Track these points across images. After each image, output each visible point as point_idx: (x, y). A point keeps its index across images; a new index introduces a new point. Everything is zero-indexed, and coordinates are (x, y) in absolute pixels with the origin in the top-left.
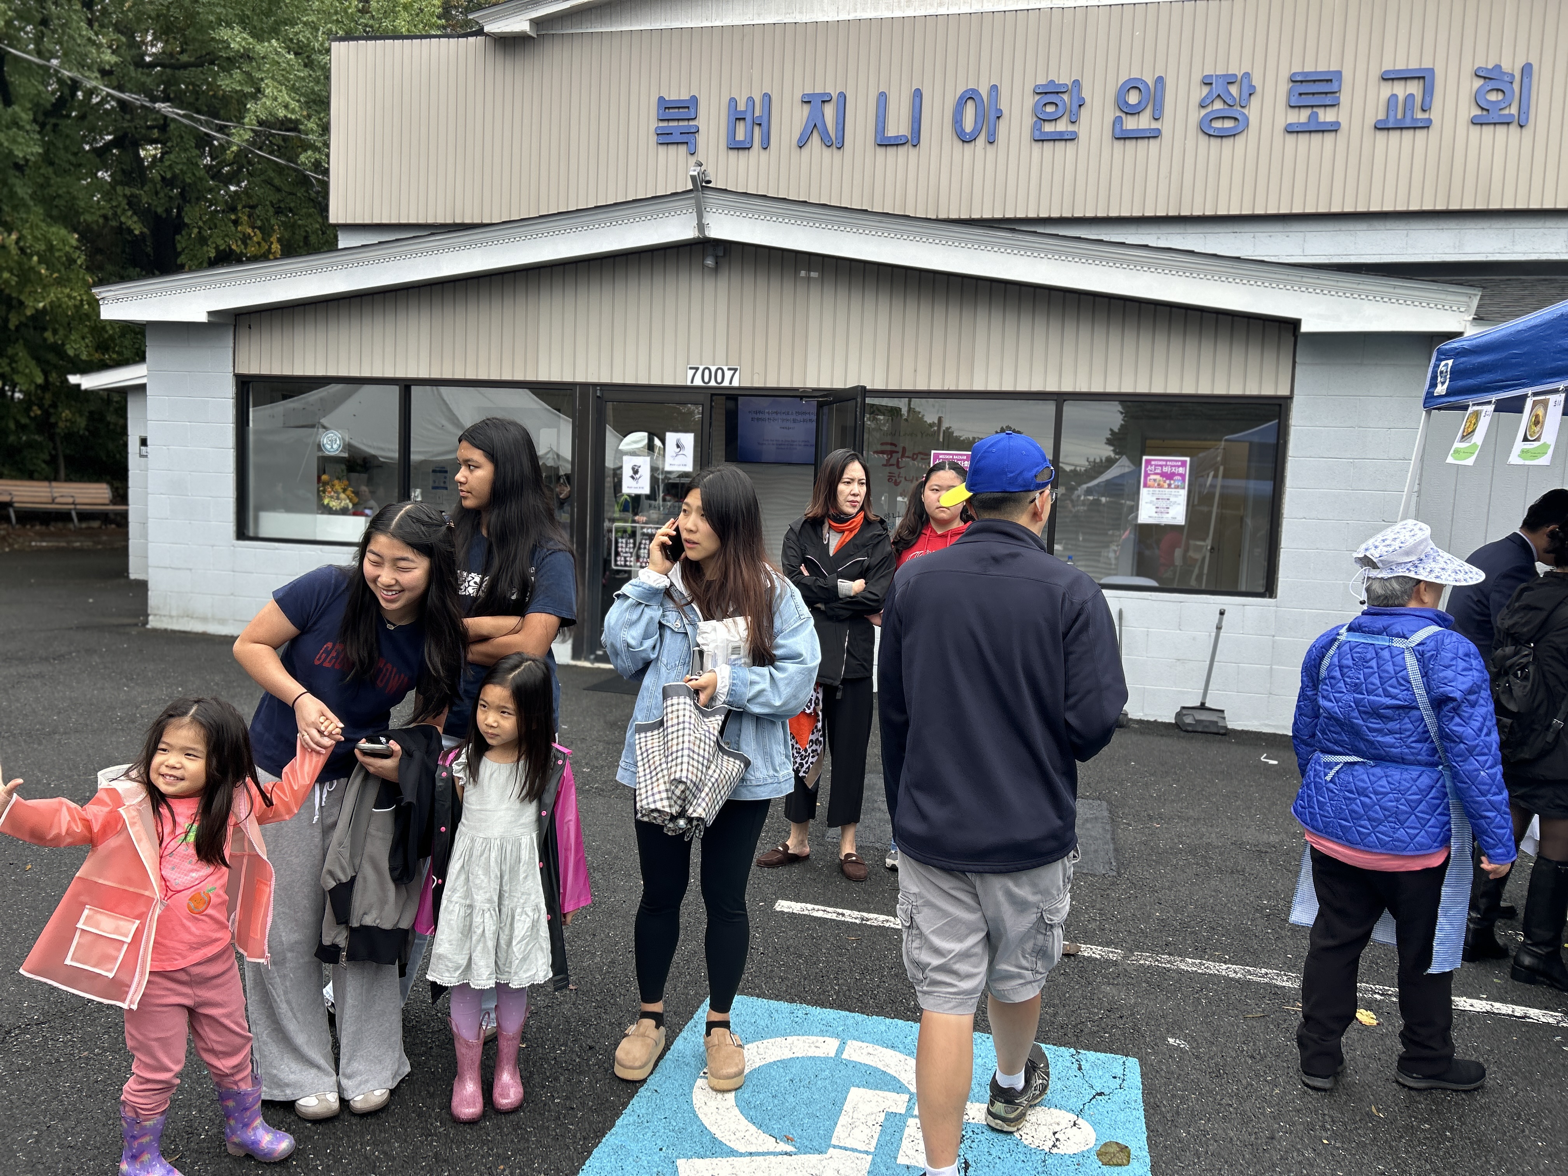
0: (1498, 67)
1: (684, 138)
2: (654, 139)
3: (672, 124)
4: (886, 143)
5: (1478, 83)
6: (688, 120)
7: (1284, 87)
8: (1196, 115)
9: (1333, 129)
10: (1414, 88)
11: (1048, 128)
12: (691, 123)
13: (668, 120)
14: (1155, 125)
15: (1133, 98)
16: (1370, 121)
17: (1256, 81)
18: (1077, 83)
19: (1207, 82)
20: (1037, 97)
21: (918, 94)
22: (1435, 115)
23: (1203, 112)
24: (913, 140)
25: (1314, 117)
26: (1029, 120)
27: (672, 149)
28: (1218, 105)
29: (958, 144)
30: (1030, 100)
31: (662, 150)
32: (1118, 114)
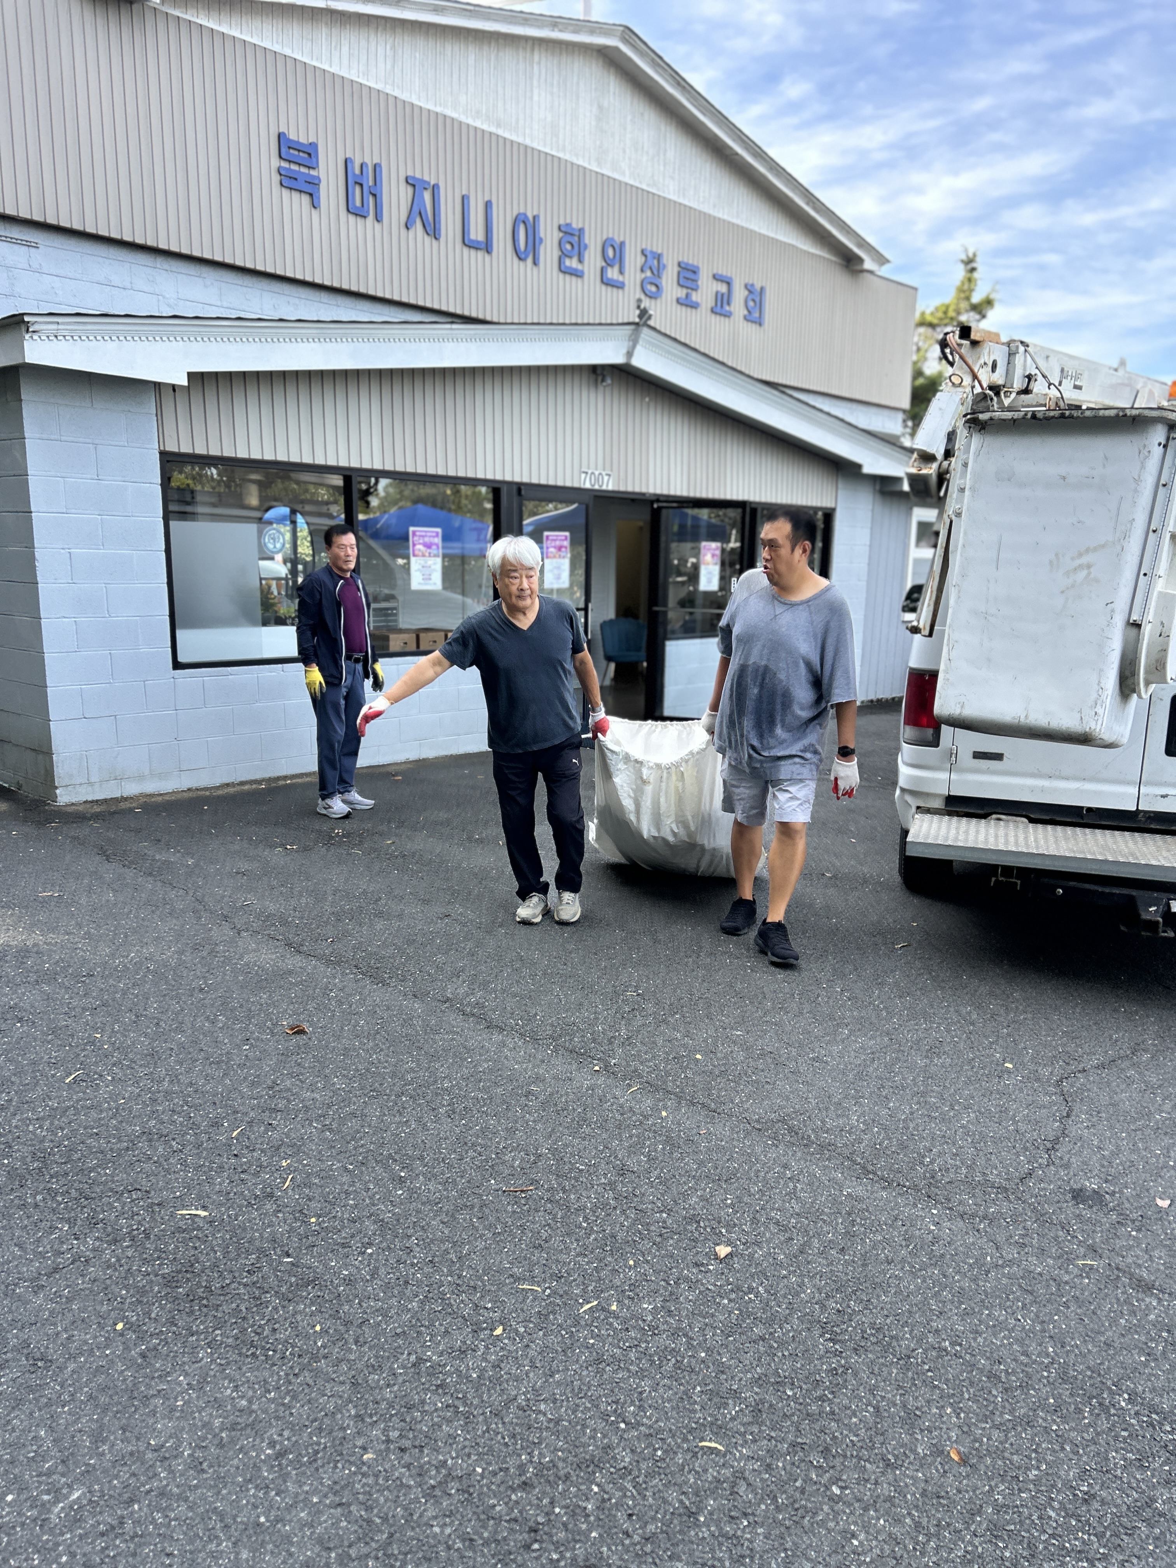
0: (752, 285)
1: (309, 188)
2: (276, 178)
3: (294, 167)
4: (468, 243)
5: (747, 293)
6: (309, 168)
7: (676, 269)
8: (639, 276)
9: (694, 306)
10: (723, 288)
11: (568, 262)
12: (312, 172)
13: (290, 162)
14: (621, 278)
15: (610, 253)
16: (709, 307)
17: (664, 260)
18: (581, 230)
19: (643, 252)
20: (561, 235)
21: (488, 205)
22: (732, 309)
23: (643, 276)
24: (487, 247)
25: (687, 295)
26: (556, 253)
27: (295, 195)
28: (649, 274)
29: (516, 259)
30: (557, 235)
31: (286, 193)
32: (604, 264)
